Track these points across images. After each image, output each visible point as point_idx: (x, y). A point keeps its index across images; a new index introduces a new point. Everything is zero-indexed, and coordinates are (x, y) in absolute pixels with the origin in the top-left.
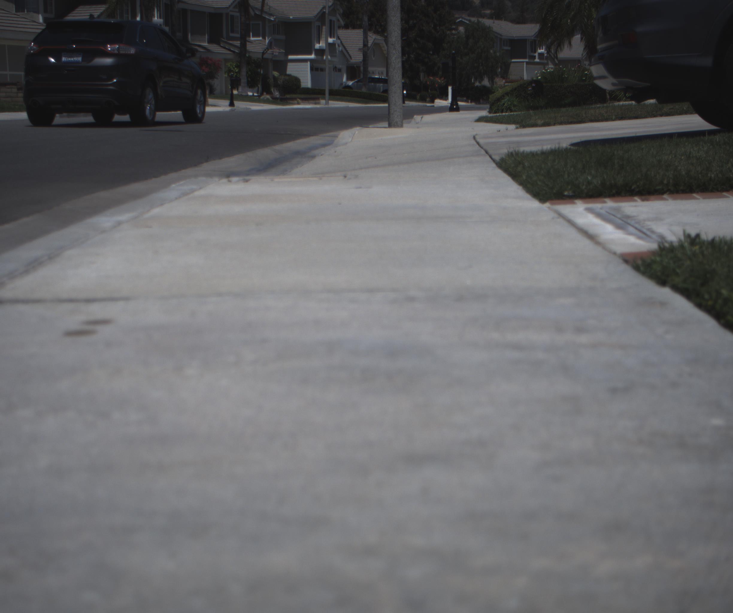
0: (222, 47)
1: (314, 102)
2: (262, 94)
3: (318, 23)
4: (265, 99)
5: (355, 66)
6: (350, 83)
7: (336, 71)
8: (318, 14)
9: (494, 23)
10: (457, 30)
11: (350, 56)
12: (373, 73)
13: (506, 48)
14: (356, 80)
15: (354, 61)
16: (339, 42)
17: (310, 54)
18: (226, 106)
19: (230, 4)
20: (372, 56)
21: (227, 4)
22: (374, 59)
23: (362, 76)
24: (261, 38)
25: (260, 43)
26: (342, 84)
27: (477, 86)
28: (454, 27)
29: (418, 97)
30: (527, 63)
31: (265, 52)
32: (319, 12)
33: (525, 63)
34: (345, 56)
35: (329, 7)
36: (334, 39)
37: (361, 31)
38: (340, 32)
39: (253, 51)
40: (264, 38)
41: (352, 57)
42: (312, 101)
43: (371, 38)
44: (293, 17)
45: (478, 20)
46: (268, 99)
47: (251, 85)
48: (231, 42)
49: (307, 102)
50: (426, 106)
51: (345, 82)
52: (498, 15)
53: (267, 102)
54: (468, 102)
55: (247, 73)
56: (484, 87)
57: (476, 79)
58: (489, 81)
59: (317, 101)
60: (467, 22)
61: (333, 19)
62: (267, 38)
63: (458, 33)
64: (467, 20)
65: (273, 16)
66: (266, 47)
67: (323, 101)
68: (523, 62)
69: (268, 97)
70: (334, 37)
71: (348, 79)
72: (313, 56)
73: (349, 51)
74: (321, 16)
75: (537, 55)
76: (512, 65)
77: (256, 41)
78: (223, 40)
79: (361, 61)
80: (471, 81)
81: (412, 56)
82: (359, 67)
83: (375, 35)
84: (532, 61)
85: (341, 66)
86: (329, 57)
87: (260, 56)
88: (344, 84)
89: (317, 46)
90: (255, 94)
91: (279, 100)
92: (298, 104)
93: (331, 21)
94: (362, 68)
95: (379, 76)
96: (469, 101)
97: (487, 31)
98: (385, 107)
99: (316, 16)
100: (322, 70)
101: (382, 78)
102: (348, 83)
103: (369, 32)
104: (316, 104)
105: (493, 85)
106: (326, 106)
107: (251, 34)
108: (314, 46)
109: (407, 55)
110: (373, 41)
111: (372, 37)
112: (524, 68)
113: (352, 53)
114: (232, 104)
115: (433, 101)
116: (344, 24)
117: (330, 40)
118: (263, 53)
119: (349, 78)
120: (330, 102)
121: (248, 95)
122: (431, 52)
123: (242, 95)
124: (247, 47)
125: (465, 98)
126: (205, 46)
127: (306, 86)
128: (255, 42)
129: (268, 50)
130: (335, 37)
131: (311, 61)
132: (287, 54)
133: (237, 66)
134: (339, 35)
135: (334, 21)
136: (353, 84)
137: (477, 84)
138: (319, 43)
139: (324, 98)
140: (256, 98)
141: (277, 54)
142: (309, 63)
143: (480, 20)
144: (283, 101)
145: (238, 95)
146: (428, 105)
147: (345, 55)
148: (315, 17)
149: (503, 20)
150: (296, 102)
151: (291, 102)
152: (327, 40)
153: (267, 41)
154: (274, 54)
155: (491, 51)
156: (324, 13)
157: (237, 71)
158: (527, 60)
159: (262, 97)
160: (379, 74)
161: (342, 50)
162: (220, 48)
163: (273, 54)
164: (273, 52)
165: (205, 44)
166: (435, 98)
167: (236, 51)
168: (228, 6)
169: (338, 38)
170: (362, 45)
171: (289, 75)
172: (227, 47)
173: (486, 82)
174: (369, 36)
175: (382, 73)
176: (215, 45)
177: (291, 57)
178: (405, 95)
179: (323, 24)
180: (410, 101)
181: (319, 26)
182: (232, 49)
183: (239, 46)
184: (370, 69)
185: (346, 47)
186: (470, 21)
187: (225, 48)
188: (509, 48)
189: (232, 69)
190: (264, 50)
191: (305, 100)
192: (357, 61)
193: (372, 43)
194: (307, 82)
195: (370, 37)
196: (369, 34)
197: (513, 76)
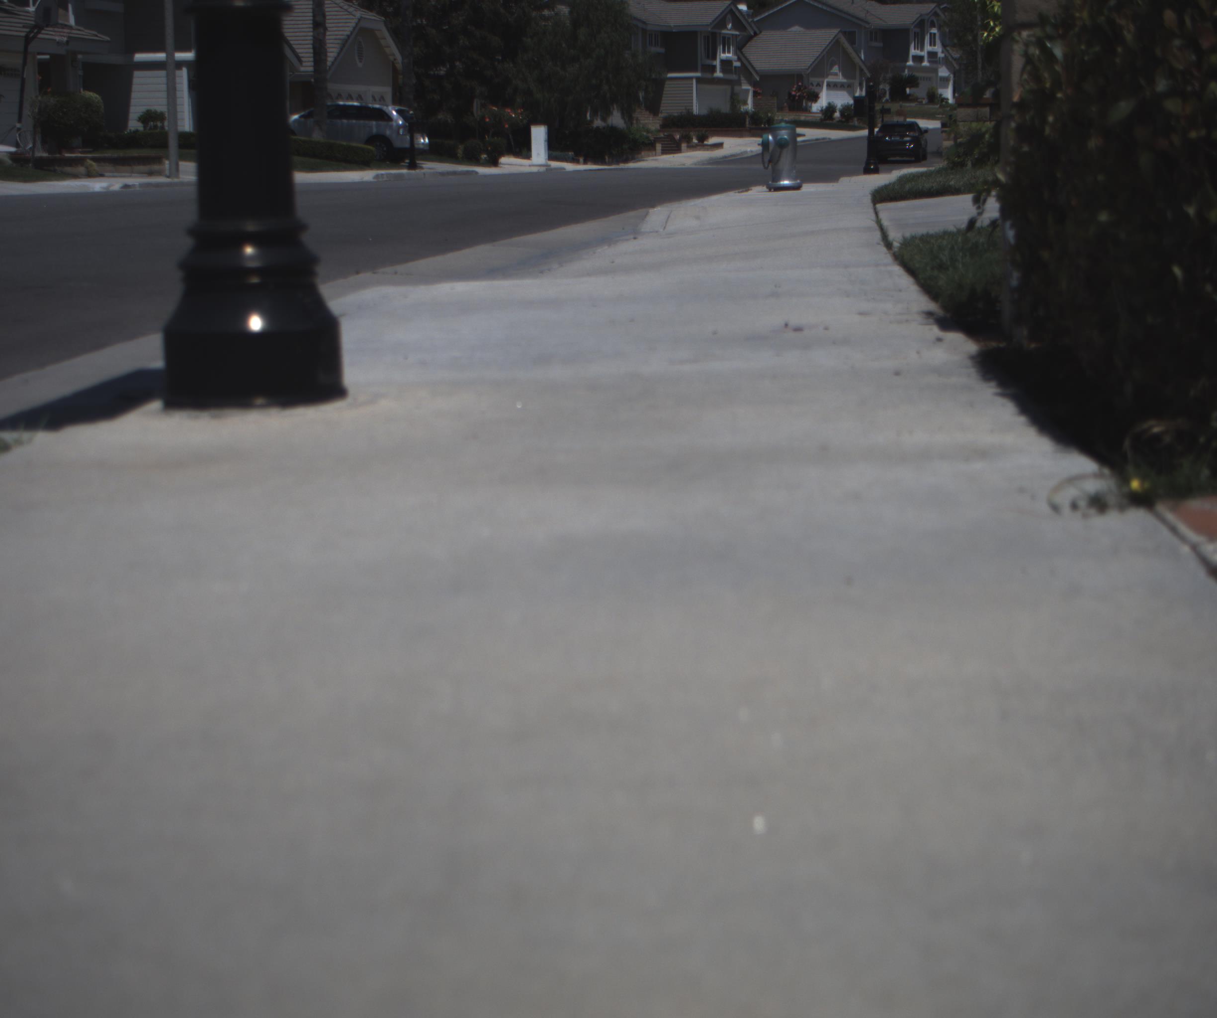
1: (146, 168)
5: (312, 80)
13: (655, 49)
14: (305, 113)
15: (307, 69)
17: (187, 48)
20: (355, 58)
22: (359, 65)
27: (598, 128)
29: (460, 151)
30: (699, 80)
31: (32, 35)
33: (694, 81)
42: (142, 168)
43: (350, 17)
54: (577, 162)
56: (613, 129)
57: (595, 113)
58: (623, 117)
63: (556, 14)
68: (691, 78)
72: (192, 55)
75: (717, 63)
76: (668, 84)
80: (585, 116)
82: (309, 82)
84: (708, 75)
96: (581, 160)
105: (632, 124)
111: (354, 15)
112: (692, 90)
113: (301, 51)
115: (494, 162)
118: (27, 39)
122: (499, 56)
125: (571, 154)
131: (189, 65)
137: (598, 123)
142: (184, 70)
144: (43, 166)
150: (82, 169)
151: (68, 169)
155: (627, 53)
158: (698, 74)
166: (502, 154)
173: (616, 119)
188: (662, 50)
194: (182, 117)
195: (349, 13)
197: (670, 106)
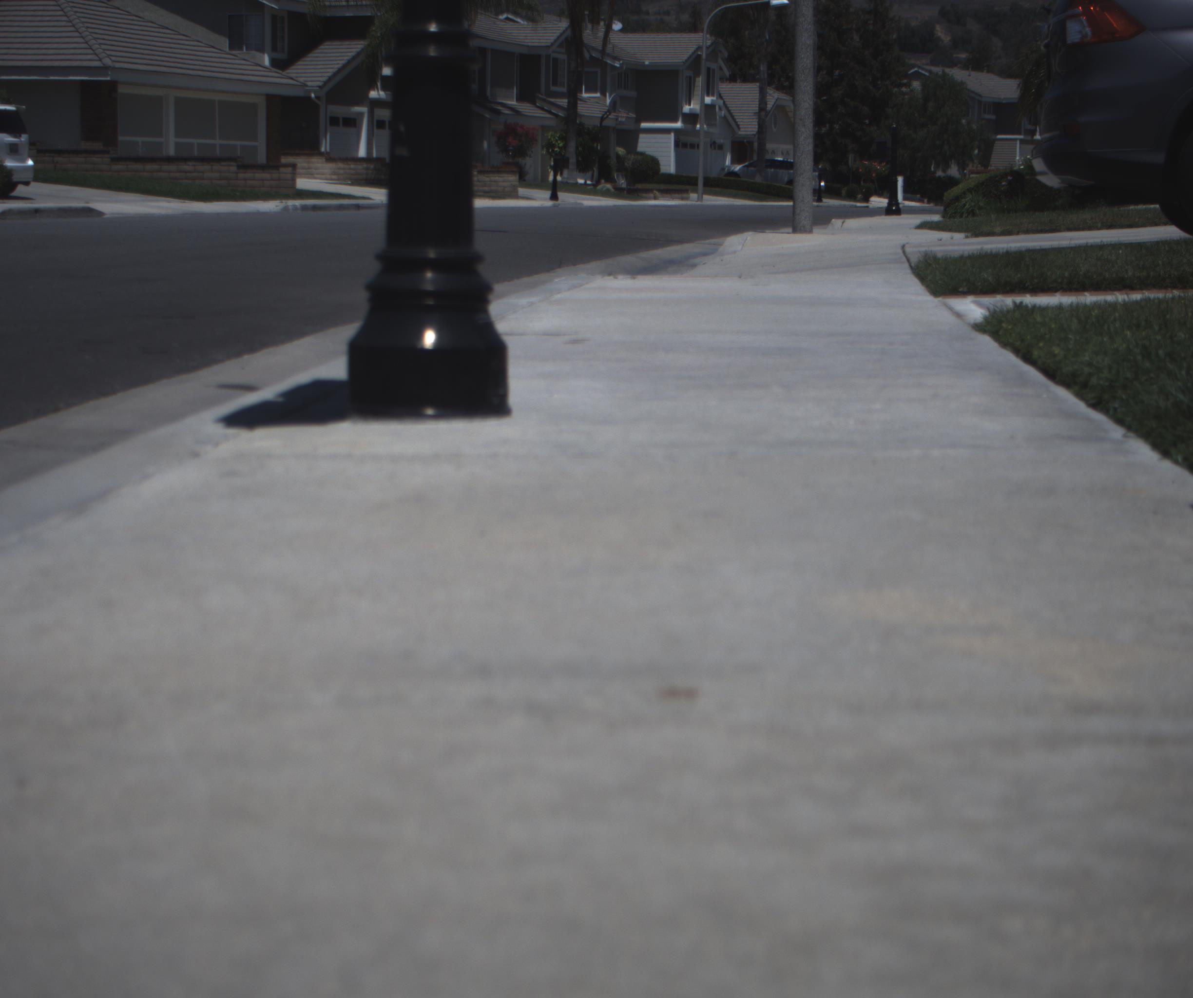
0: (538, 107)
1: (680, 196)
2: (598, 182)
3: (689, 73)
4: (604, 189)
5: (745, 141)
6: (737, 168)
7: (715, 148)
8: (689, 58)
9: (970, 76)
10: (909, 88)
11: (738, 126)
12: (773, 152)
13: (987, 116)
14: (747, 164)
15: (743, 133)
16: (721, 102)
17: (675, 120)
18: (545, 199)
19: (552, 41)
20: (773, 126)
21: (549, 41)
22: (775, 130)
23: (755, 158)
24: (598, 95)
25: (597, 103)
26: (723, 169)
27: (939, 177)
28: (905, 81)
29: (844, 192)
30: (1022, 142)
31: (605, 116)
32: (691, 56)
33: (1018, 142)
34: (730, 125)
35: (708, 48)
36: (712, 98)
37: (755, 86)
38: (724, 86)
39: (586, 114)
40: (604, 94)
41: (741, 126)
42: (677, 195)
43: (771, 97)
44: (650, 63)
45: (943, 72)
46: (608, 190)
47: (583, 167)
48: (552, 100)
49: (669, 195)
50: (856, 207)
51: (727, 166)
52: (977, 64)
53: (606, 194)
54: (923, 202)
55: (577, 148)
56: (950, 178)
57: (938, 166)
58: (958, 170)
59: (685, 195)
60: (927, 74)
61: (713, 66)
62: (608, 94)
63: (912, 91)
64: (926, 71)
65: (619, 60)
66: (607, 108)
67: (694, 196)
68: (1015, 140)
69: (609, 186)
70: (713, 95)
71: (734, 161)
72: (679, 125)
73: (736, 117)
74: (695, 62)
76: (997, 144)
77: (592, 99)
78: (540, 96)
79: (755, 133)
80: (930, 169)
81: (837, 126)
82: (751, 143)
83: (778, 92)
84: (1029, 138)
85: (722, 141)
86: (705, 126)
87: (598, 123)
88: (727, 169)
89: (686, 109)
90: (589, 182)
91: (625, 192)
92: (655, 198)
93: (709, 69)
94: (756, 145)
95: (784, 158)
96: (926, 200)
97: (957, 90)
98: (788, 206)
99: (686, 61)
100: (692, 146)
101: (787, 162)
102: (732, 168)
103: (768, 88)
104: (682, 199)
106: (699, 203)
107: (583, 87)
108: (682, 108)
109: (827, 125)
110: (775, 103)
111: (773, 96)
112: (1016, 149)
113: (740, 120)
114: (554, 197)
115: (866, 200)
116: (730, 76)
117: (708, 100)
118: (602, 119)
119: (736, 160)
120: (705, 197)
121: (577, 183)
122: (867, 121)
123: (568, 183)
124: (579, 108)
125: (918, 196)
126: (513, 107)
127: (668, 172)
128: (590, 100)
129: (610, 114)
130: (715, 94)
131: (676, 131)
132: (639, 120)
133: (562, 138)
134: (721, 92)
135: (714, 70)
136: (740, 169)
137: (940, 173)
138: (690, 104)
139: (696, 191)
140: (589, 187)
141: (624, 120)
142: (673, 134)
143: (947, 70)
144: (631, 193)
145: (562, 182)
146: (859, 204)
147: (730, 122)
148: (683, 62)
149: (985, 71)
150: (652, 195)
151: (644, 195)
152: (703, 100)
153: (608, 101)
154: (620, 119)
155: (964, 121)
156: (699, 57)
157: (561, 145)
158: (1022, 137)
159: (599, 187)
160: (783, 154)
161: (725, 116)
162: (535, 109)
163: (617, 119)
164: (616, 116)
165: (513, 103)
166: (871, 195)
167: (560, 114)
168: (549, 44)
169: (720, 97)
170: (757, 109)
171: (642, 154)
172: (545, 108)
173: (954, 171)
174: (768, 95)
175: (787, 152)
176: (528, 105)
177: (644, 125)
178: (822, 188)
179: (697, 74)
180: (831, 198)
181: (690, 77)
182: (553, 111)
183: (566, 107)
184: (770, 146)
185: (732, 111)
186: (930, 72)
187: (542, 109)
188: (993, 117)
189: (554, 142)
190: (604, 113)
191: (666, 192)
192: (749, 133)
193: (773, 106)
194: (669, 165)
195: (770, 95)
196: (768, 90)
197: (998, 162)
